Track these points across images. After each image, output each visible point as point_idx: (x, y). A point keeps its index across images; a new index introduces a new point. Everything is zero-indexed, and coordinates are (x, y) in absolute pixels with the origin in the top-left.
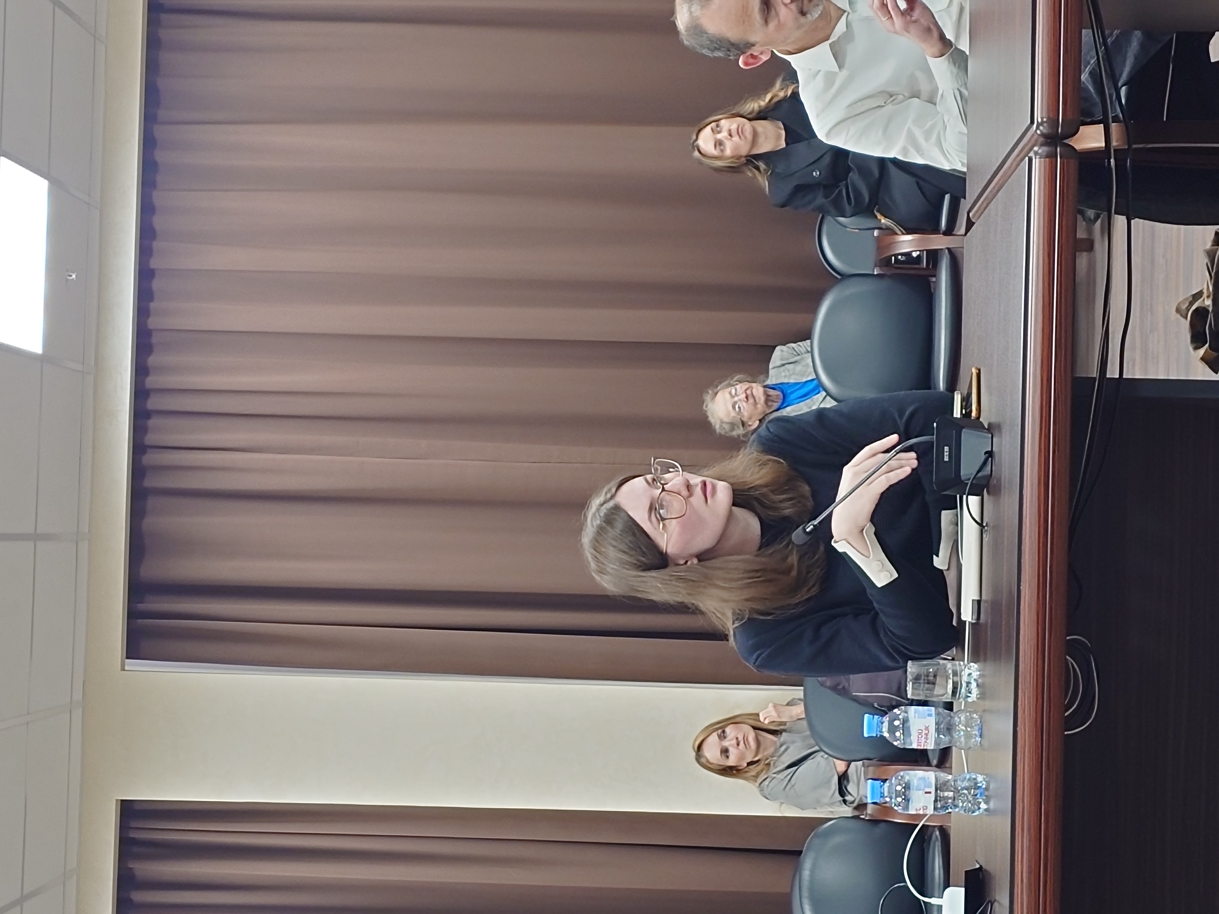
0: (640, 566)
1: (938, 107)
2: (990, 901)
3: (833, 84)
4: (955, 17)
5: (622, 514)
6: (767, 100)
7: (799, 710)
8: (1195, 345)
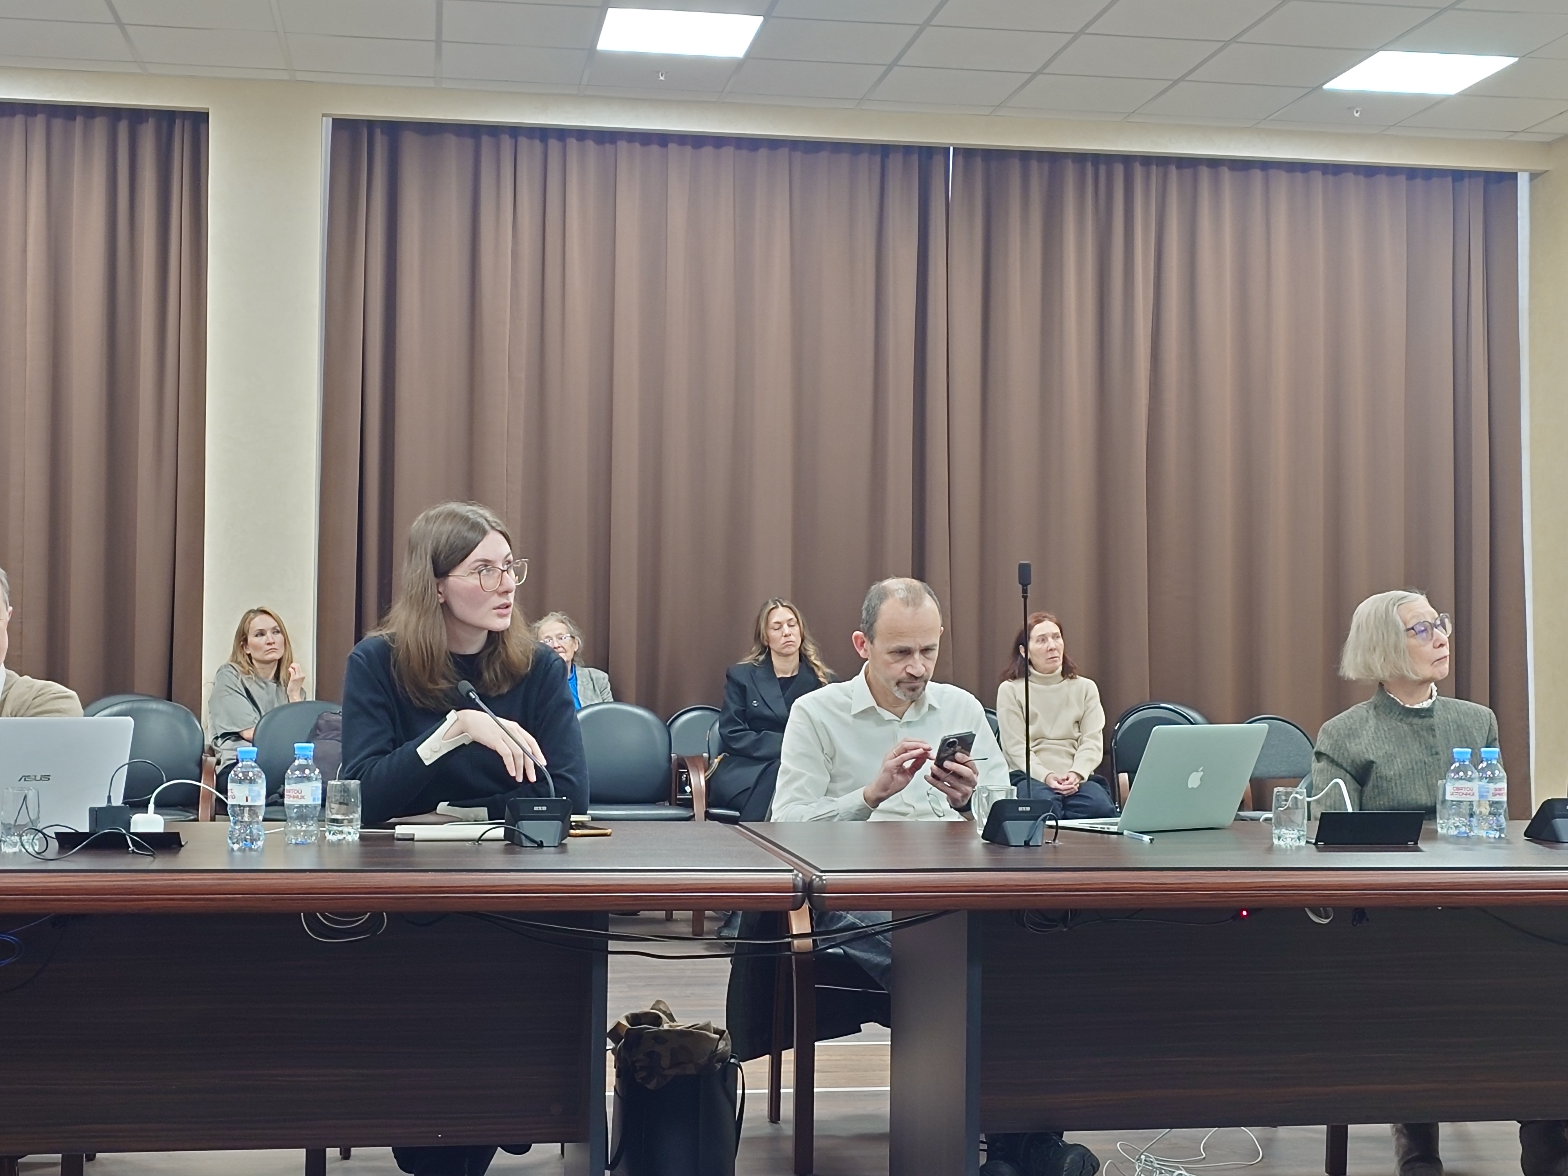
0: (436, 553)
1: (823, 797)
2: (154, 854)
3: (842, 711)
4: (897, 809)
5: (480, 538)
6: (815, 662)
7: (296, 698)
8: (629, 1016)
